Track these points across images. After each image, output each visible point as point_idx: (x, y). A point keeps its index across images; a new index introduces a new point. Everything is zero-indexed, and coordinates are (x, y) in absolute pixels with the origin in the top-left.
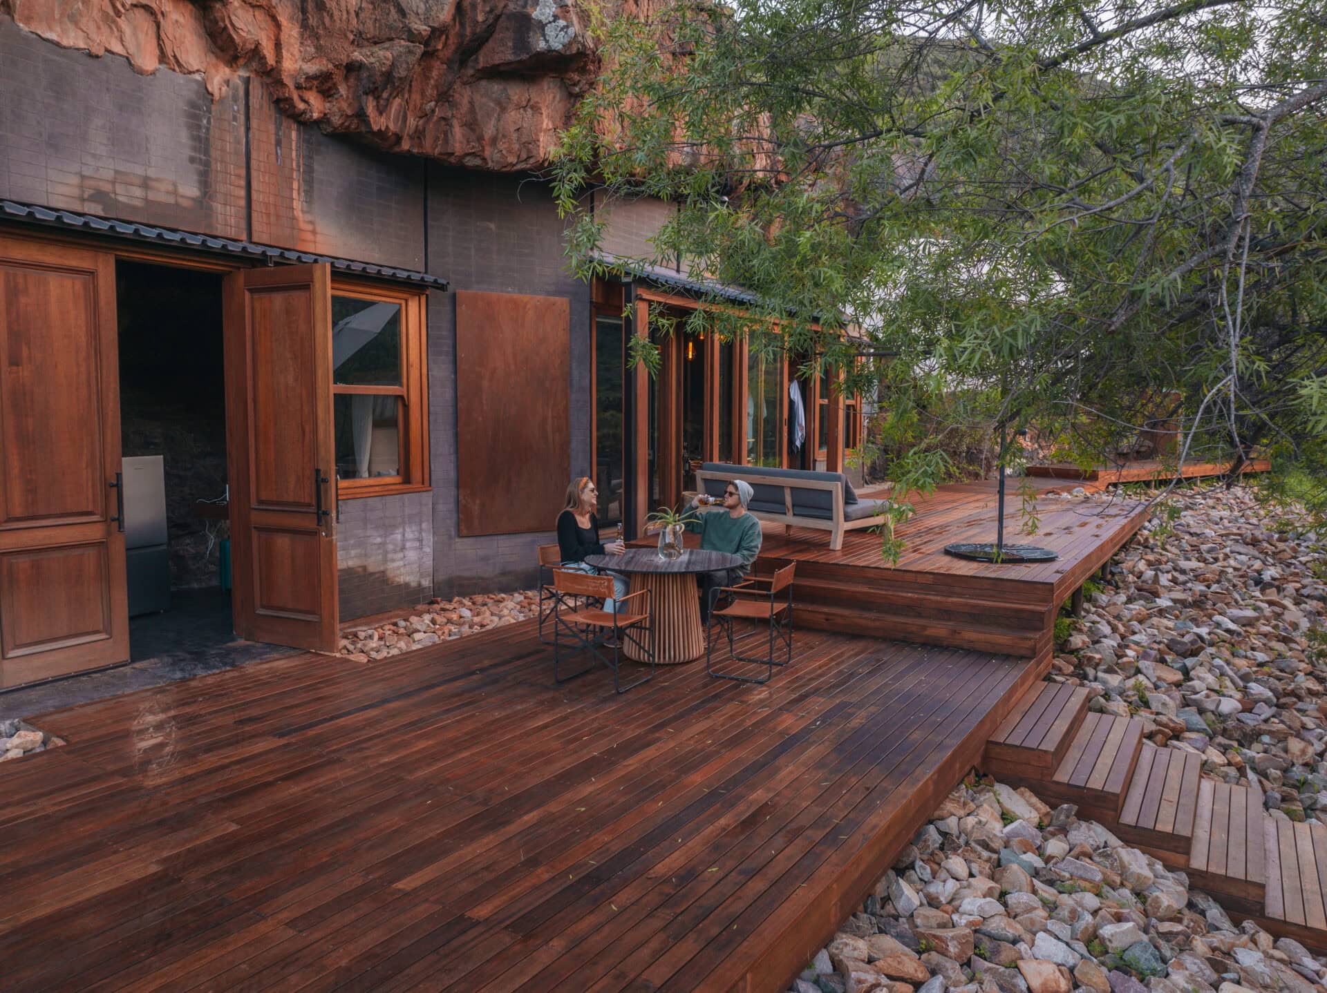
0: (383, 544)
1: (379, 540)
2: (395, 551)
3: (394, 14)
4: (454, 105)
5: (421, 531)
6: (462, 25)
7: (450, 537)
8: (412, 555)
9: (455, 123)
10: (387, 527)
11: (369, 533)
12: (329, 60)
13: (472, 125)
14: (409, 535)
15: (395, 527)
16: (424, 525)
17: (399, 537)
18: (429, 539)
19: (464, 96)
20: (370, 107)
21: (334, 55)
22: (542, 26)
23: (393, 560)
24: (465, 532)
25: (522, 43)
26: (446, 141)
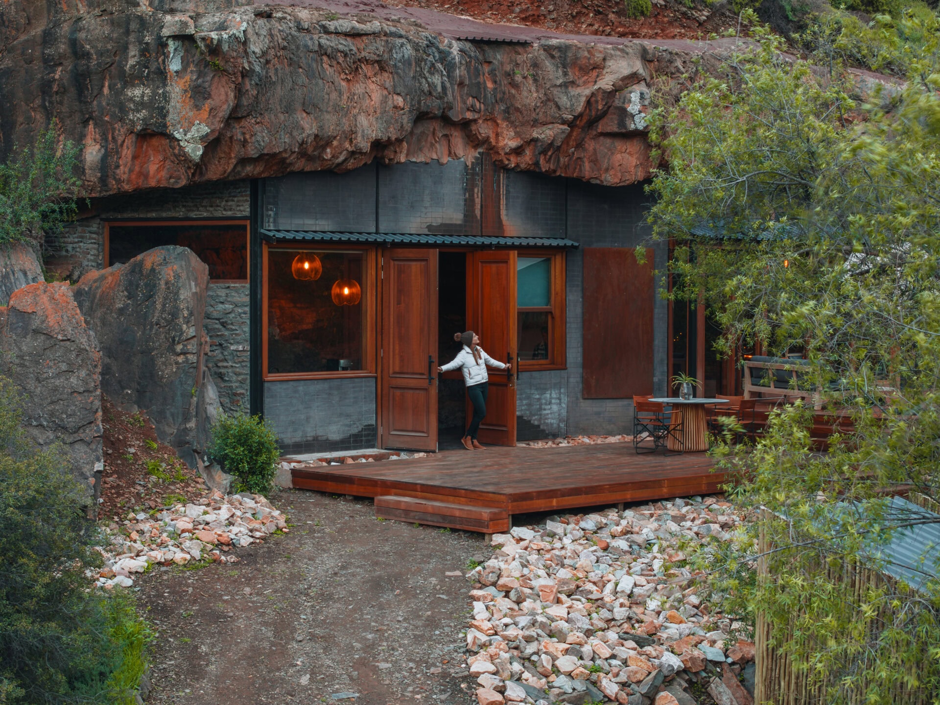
0: (539, 399)
1: (537, 396)
2: (546, 404)
3: (554, 109)
4: (585, 150)
5: (560, 393)
6: (590, 110)
7: (577, 399)
8: (555, 408)
9: (585, 160)
10: (543, 390)
11: (533, 391)
12: (522, 139)
13: (595, 161)
14: (554, 395)
15: (546, 389)
16: (562, 390)
17: (548, 396)
18: (565, 400)
19: (590, 145)
20: (542, 161)
21: (523, 136)
22: (633, 116)
23: (545, 410)
24: (586, 396)
25: (622, 123)
26: (580, 170)
